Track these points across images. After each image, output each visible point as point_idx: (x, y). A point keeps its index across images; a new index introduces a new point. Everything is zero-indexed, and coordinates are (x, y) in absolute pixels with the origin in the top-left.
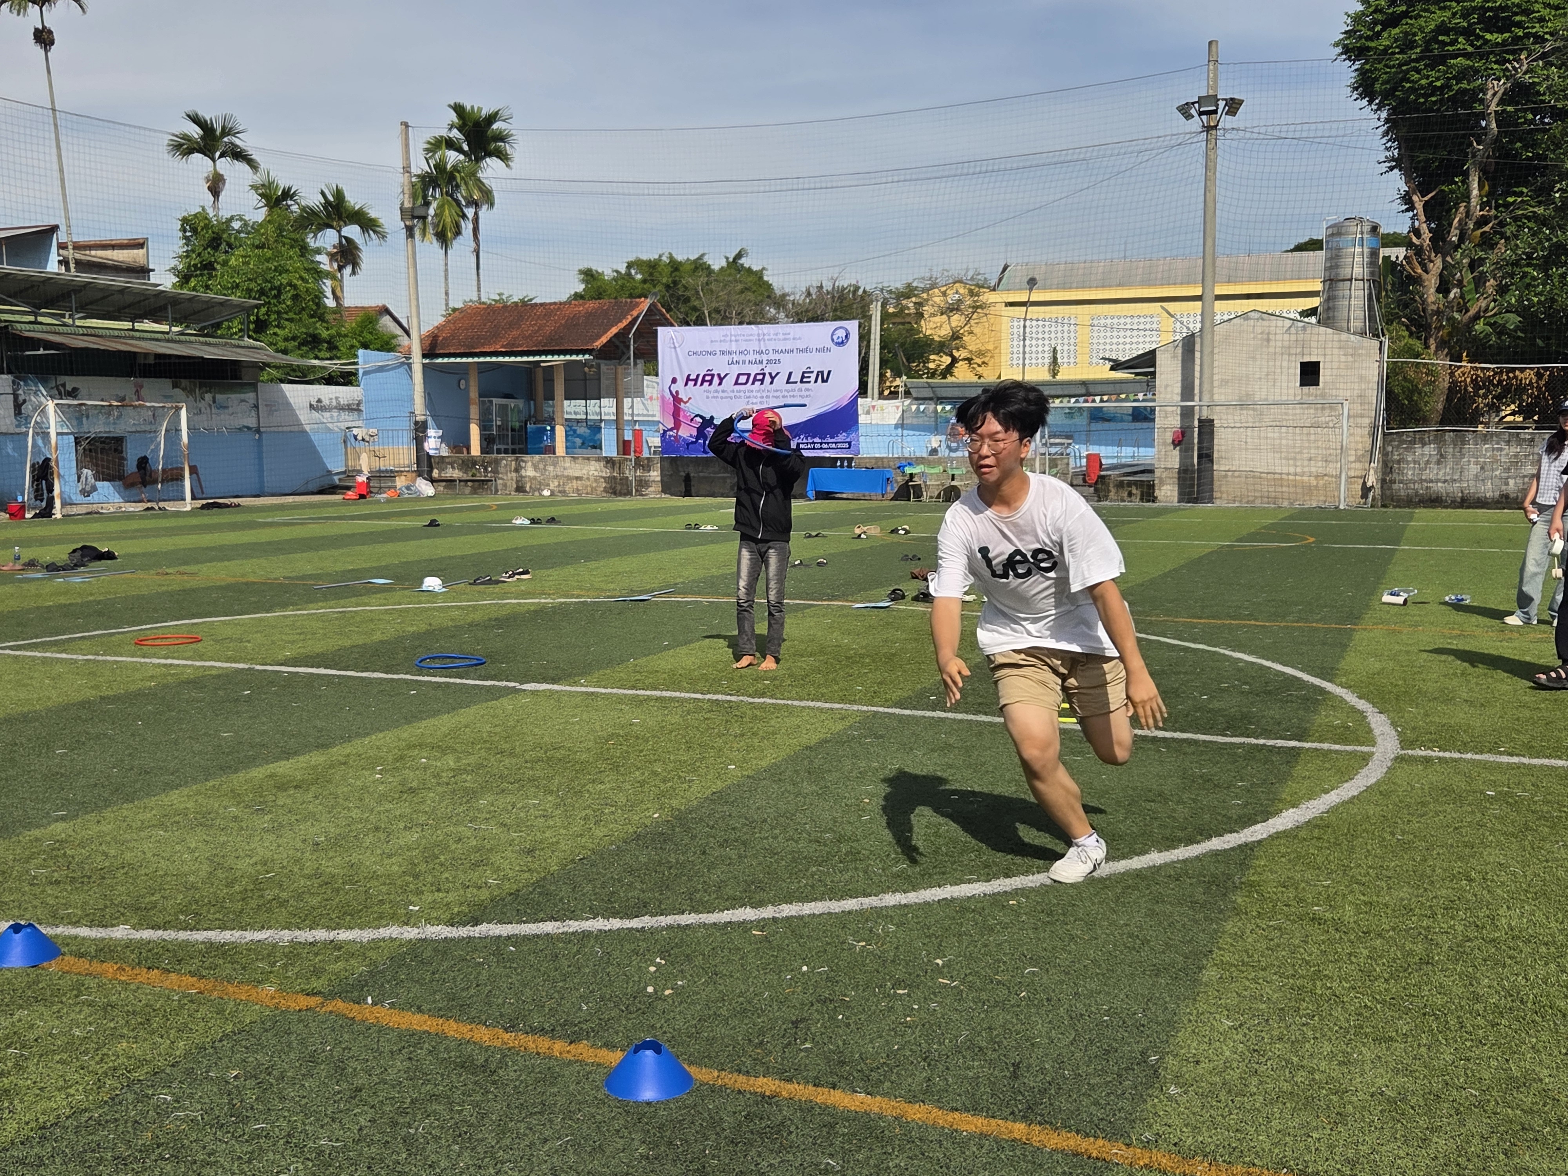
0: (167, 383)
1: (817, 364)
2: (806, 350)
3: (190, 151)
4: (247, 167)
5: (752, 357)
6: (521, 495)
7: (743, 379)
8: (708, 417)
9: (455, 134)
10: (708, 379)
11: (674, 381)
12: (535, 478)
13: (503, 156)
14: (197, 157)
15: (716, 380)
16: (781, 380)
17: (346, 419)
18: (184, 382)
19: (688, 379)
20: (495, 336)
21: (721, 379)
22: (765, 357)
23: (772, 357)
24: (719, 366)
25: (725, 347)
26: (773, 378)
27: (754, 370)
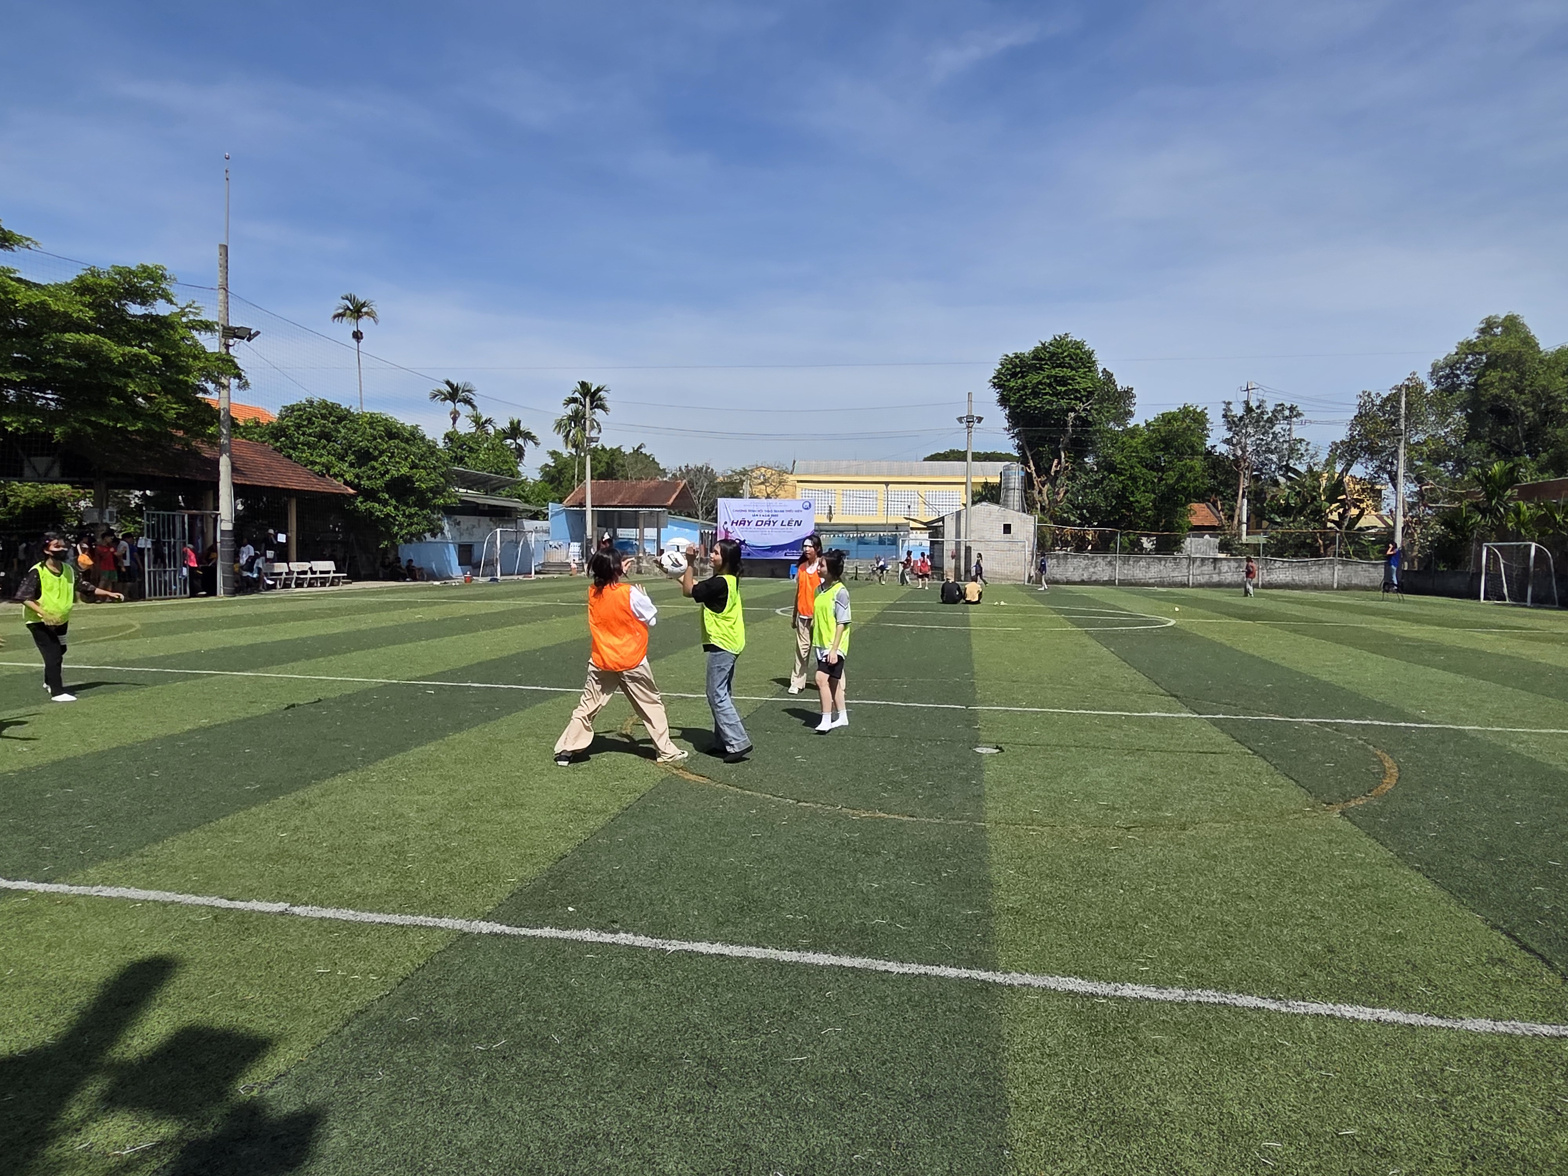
0: (488, 518)
1: (796, 517)
2: (790, 511)
3: (445, 399)
4: (470, 407)
5: (764, 513)
6: (639, 575)
7: (760, 523)
8: (742, 539)
9: (577, 395)
10: (743, 522)
11: (726, 523)
12: (646, 567)
13: (603, 407)
14: (448, 401)
15: (747, 523)
16: (778, 524)
17: (545, 537)
18: (494, 519)
19: (733, 522)
20: (611, 497)
21: (749, 523)
22: (770, 514)
23: (774, 513)
24: (748, 517)
25: (751, 508)
26: (774, 523)
27: (766, 519)
